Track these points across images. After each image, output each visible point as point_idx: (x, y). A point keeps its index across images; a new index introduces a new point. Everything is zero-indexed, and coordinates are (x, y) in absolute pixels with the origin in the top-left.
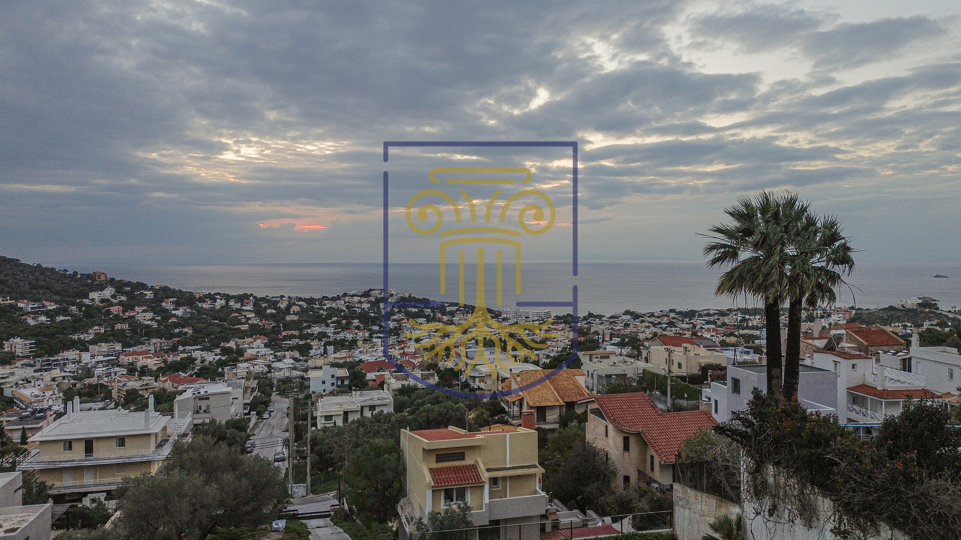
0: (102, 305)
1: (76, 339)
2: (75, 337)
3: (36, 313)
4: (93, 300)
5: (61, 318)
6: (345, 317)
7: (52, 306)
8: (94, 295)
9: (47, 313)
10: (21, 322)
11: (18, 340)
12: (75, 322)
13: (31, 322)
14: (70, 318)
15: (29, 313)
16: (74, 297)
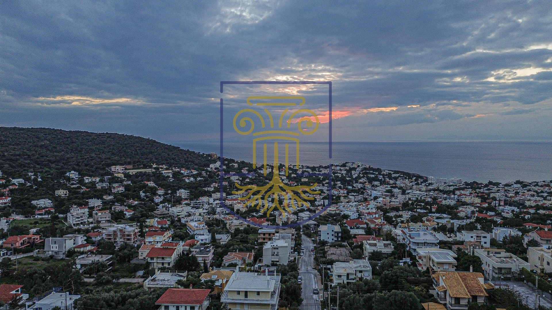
0: (216, 171)
1: (206, 190)
2: (206, 189)
3: (188, 176)
4: (212, 168)
5: (199, 179)
6: (333, 180)
7: (195, 172)
8: (212, 166)
9: (193, 176)
10: (183, 181)
11: (183, 190)
12: (205, 181)
13: (187, 181)
14: (203, 178)
15: (186, 176)
16: (203, 167)
